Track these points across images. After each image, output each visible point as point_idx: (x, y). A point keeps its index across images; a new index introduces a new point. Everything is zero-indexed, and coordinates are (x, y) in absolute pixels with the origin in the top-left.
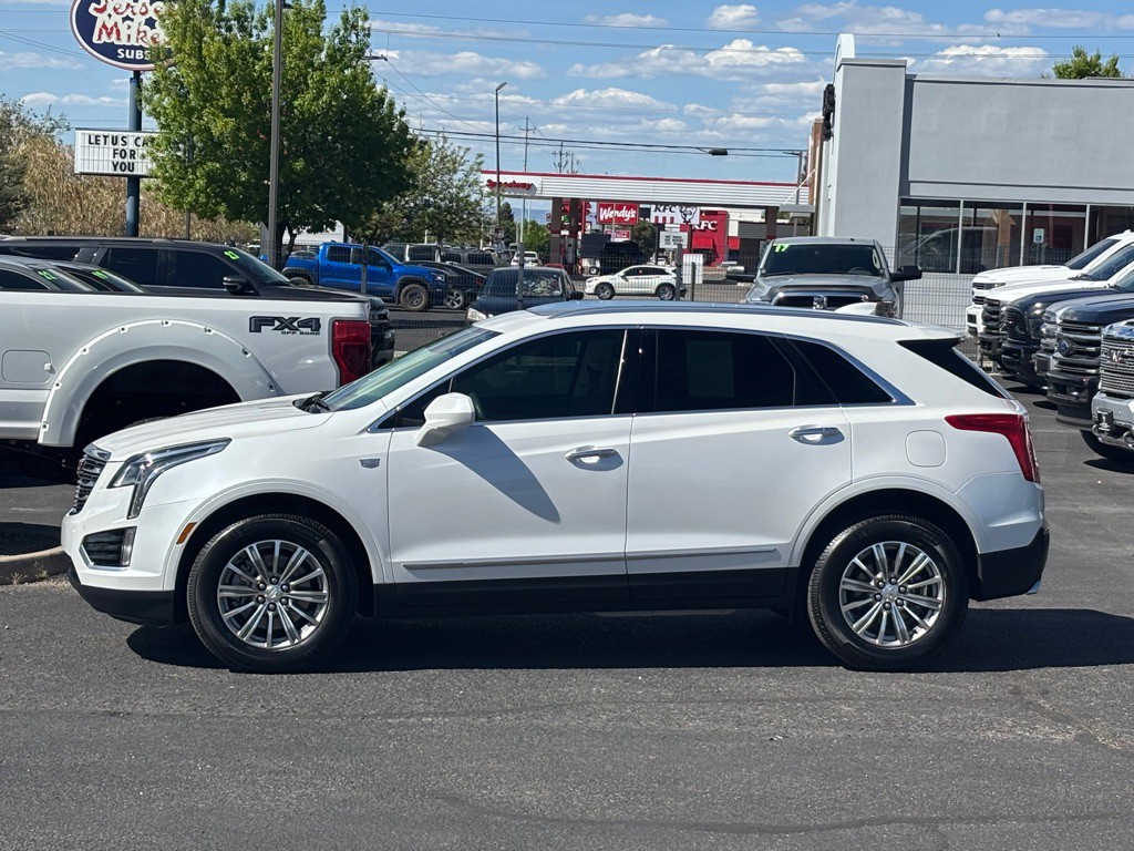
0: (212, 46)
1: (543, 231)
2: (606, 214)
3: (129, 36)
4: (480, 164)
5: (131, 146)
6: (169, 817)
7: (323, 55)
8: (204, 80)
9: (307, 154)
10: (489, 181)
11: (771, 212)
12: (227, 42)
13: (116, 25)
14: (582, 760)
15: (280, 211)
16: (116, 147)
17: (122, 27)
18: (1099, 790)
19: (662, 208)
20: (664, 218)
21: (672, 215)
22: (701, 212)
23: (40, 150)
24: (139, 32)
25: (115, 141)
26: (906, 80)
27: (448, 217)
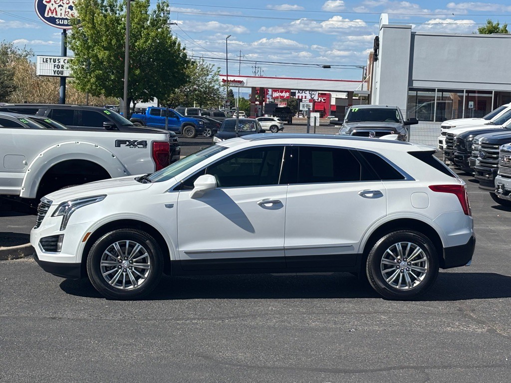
0: (98, 18)
1: (248, 102)
2: (276, 94)
3: (61, 14)
4: (219, 72)
5: (62, 63)
6: (79, 365)
7: (148, 22)
8: (95, 34)
9: (141, 67)
10: (223, 79)
11: (350, 94)
12: (105, 16)
13: (55, 8)
14: (264, 340)
15: (129, 93)
16: (55, 64)
17: (58, 9)
18: (498, 354)
19: (301, 92)
20: (302, 96)
22: (319, 94)
23: (21, 65)
24: (66, 12)
25: (54, 61)
26: (411, 34)
27: (205, 96)
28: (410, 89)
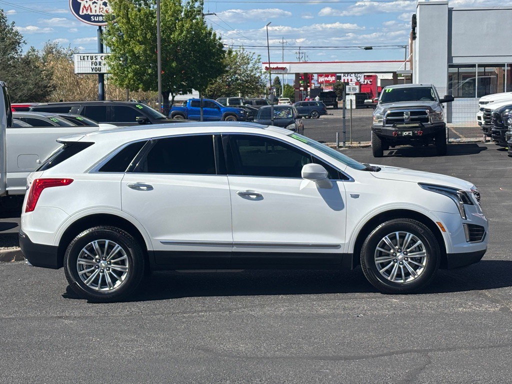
0: (132, 14)
1: (293, 88)
2: (321, 79)
3: (96, 11)
4: (259, 59)
5: (99, 60)
6: (76, 363)
7: (183, 14)
8: (130, 29)
9: (177, 59)
10: (266, 67)
11: (395, 74)
12: (139, 10)
13: (90, 6)
14: (269, 329)
16: (92, 61)
17: (93, 6)
18: (506, 333)
19: (346, 75)
20: (348, 80)
21: (351, 78)
22: (365, 76)
23: (60, 64)
24: (100, 9)
25: (92, 58)
26: (449, 10)
27: (247, 85)
28: (450, 66)
